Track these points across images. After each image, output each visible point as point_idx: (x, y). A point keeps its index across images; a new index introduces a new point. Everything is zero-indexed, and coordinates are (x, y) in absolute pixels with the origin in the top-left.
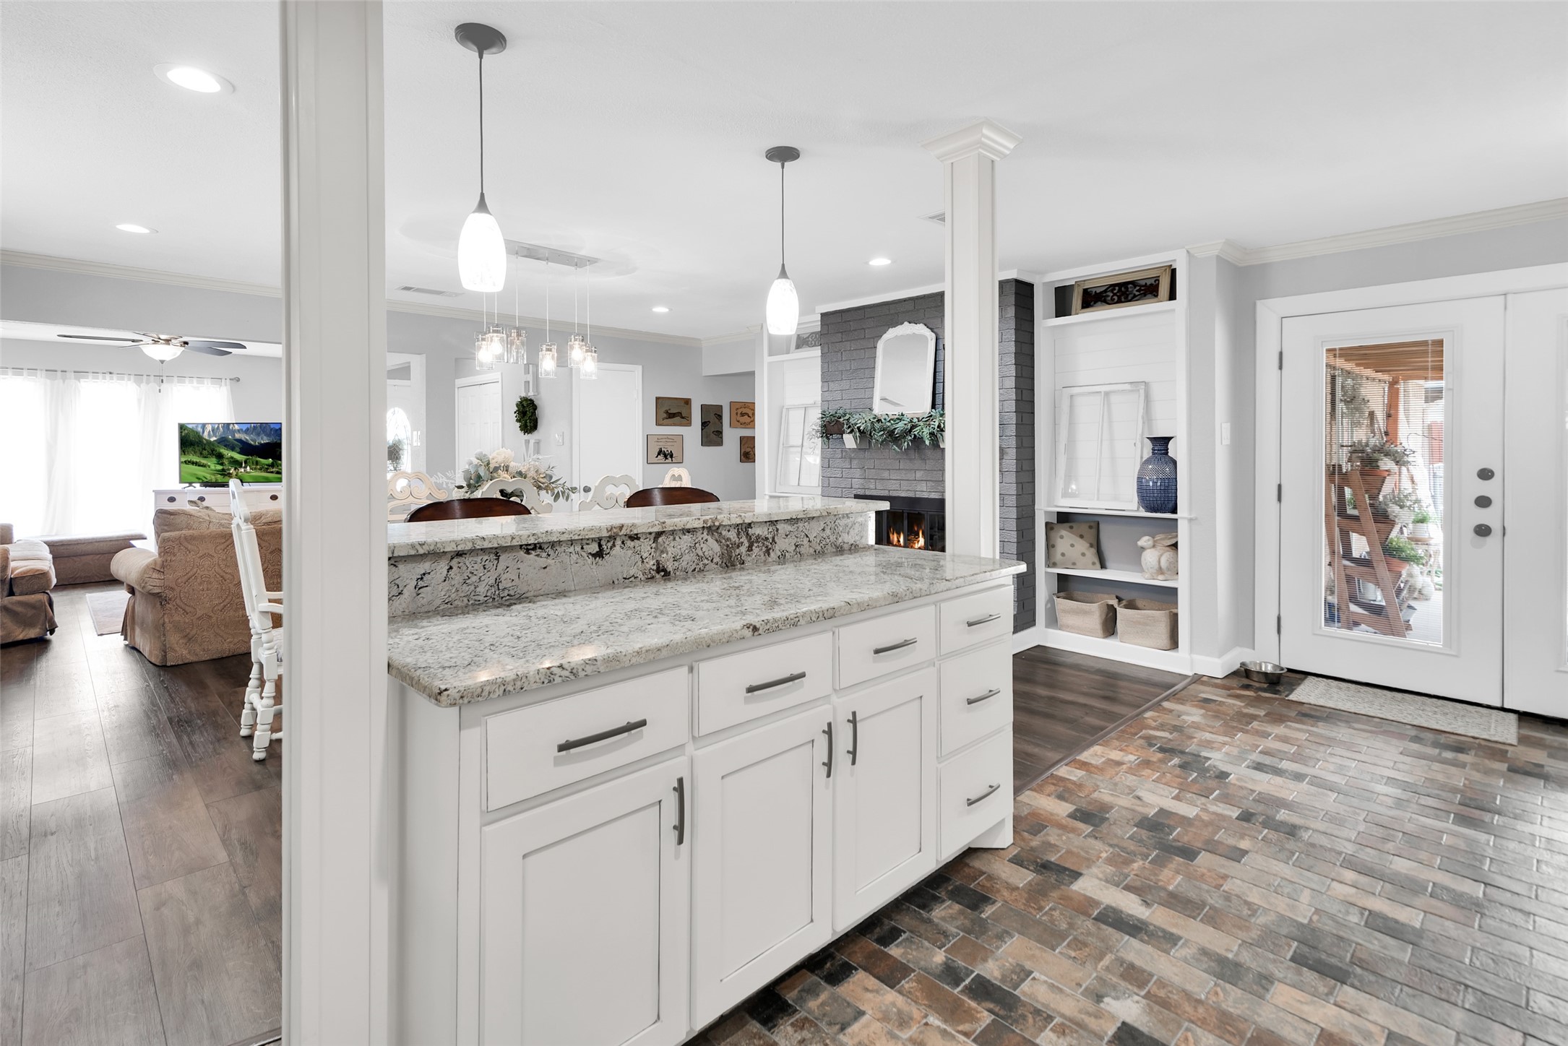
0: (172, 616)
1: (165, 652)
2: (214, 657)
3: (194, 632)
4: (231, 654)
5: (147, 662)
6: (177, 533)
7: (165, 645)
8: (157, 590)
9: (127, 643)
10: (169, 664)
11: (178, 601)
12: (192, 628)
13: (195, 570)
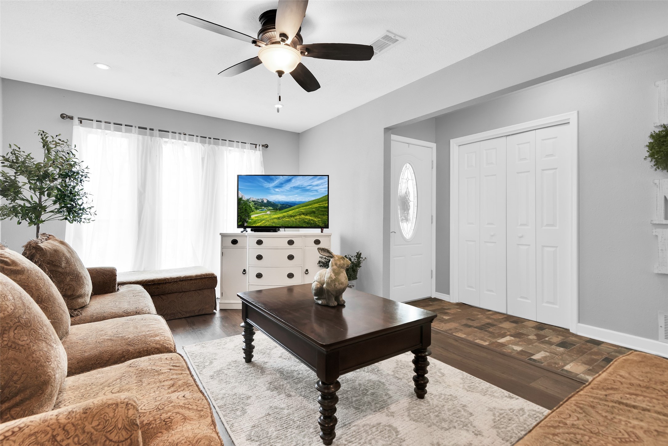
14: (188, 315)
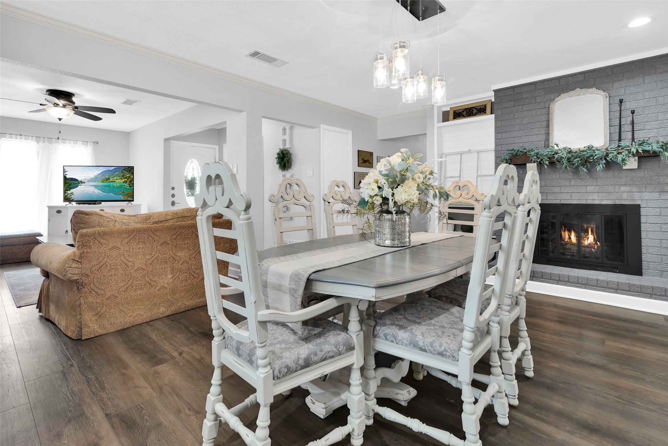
0: (87, 298)
1: (81, 329)
2: (119, 329)
3: (104, 310)
4: (131, 325)
5: (63, 335)
6: (92, 229)
7: (81, 323)
8: (75, 278)
9: (41, 314)
10: (83, 338)
11: (92, 285)
12: (103, 307)
13: (106, 260)
14: (17, 261)
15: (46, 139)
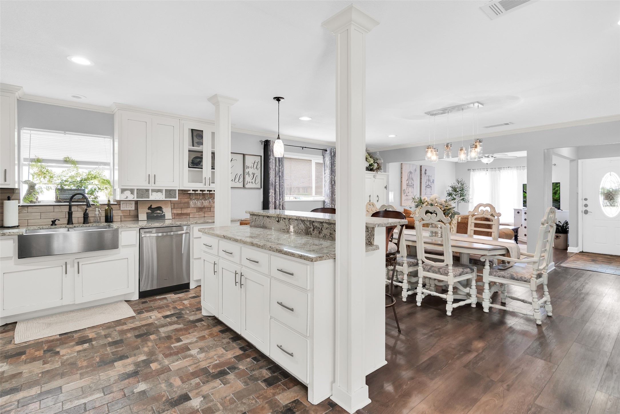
15: (522, 167)
